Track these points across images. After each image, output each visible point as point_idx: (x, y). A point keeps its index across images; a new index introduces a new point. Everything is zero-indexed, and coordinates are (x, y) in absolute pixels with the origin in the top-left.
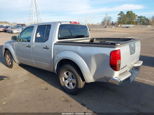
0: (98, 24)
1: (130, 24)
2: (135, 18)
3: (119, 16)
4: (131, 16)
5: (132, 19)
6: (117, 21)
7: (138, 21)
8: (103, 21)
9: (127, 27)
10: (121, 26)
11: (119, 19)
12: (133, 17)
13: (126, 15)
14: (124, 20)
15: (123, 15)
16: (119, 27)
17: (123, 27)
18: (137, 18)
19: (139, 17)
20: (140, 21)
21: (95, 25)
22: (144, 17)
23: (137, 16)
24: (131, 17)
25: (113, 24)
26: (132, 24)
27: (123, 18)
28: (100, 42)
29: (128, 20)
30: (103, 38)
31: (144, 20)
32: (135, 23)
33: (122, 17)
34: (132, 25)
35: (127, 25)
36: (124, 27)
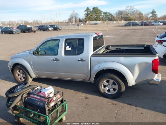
0: (65, 21)
1: (97, 20)
2: (101, 14)
3: (86, 12)
4: (97, 12)
5: (98, 15)
6: (85, 17)
7: (104, 17)
8: (70, 18)
9: (96, 24)
10: (89, 23)
11: (86, 15)
12: (99, 13)
13: (93, 11)
14: (91, 16)
15: (89, 11)
16: (88, 24)
17: (91, 24)
18: (102, 14)
19: (104, 13)
20: (106, 17)
21: (61, 23)
22: (109, 13)
23: (103, 12)
24: (97, 14)
25: (81, 21)
26: (99, 20)
27: (89, 15)
28: (115, 49)
29: (94, 16)
30: (118, 45)
31: (109, 16)
32: (101, 19)
33: (88, 13)
34: (100, 22)
35: (95, 22)
36: (93, 24)
